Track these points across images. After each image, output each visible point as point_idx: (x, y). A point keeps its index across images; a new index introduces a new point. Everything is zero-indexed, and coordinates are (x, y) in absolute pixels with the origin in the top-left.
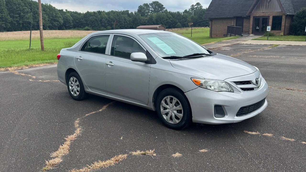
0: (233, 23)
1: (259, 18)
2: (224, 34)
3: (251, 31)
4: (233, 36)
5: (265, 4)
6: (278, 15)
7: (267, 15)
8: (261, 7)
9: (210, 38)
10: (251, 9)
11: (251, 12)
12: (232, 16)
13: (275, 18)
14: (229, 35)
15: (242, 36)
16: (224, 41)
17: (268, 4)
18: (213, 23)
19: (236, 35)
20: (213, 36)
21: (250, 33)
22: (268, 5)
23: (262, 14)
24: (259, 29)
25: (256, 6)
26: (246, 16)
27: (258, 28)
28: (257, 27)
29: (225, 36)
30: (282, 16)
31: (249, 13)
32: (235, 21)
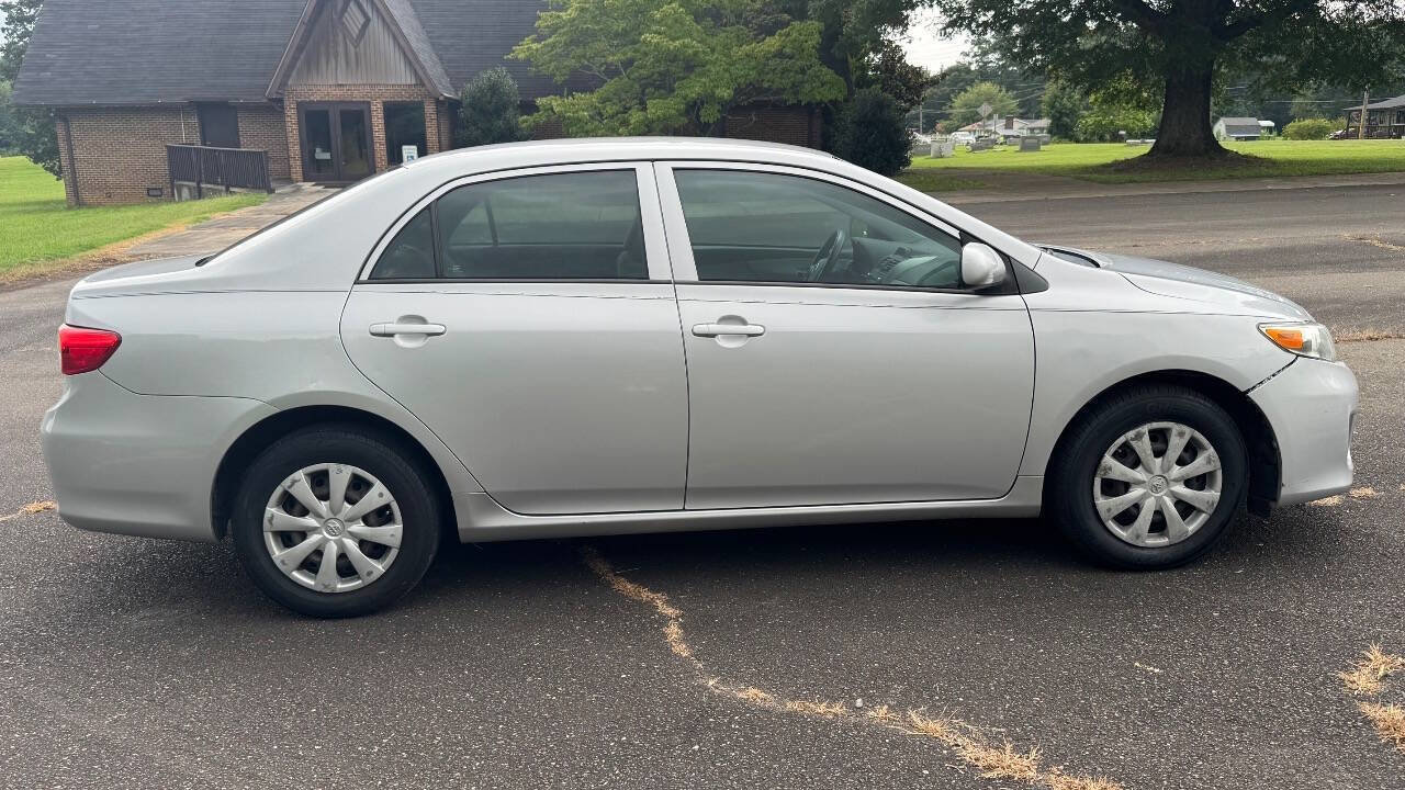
0: (187, 133)
1: (326, 108)
2: (148, 184)
3: (299, 169)
4: (216, 193)
5: (341, 49)
6: (404, 97)
7: (357, 95)
8: (323, 60)
9: (70, 208)
10: (285, 66)
11: (283, 84)
12: (177, 100)
13: (392, 111)
14: (185, 192)
15: (271, 191)
16: (219, 216)
17: (352, 48)
18: (75, 133)
19: (232, 189)
20: (86, 196)
21: (294, 176)
22: (356, 54)
23: (335, 94)
24: (329, 157)
25: (302, 57)
26: (265, 101)
27: (327, 156)
28: (318, 150)
29: (156, 194)
30: (421, 103)
31: (279, 88)
32: (194, 121)
